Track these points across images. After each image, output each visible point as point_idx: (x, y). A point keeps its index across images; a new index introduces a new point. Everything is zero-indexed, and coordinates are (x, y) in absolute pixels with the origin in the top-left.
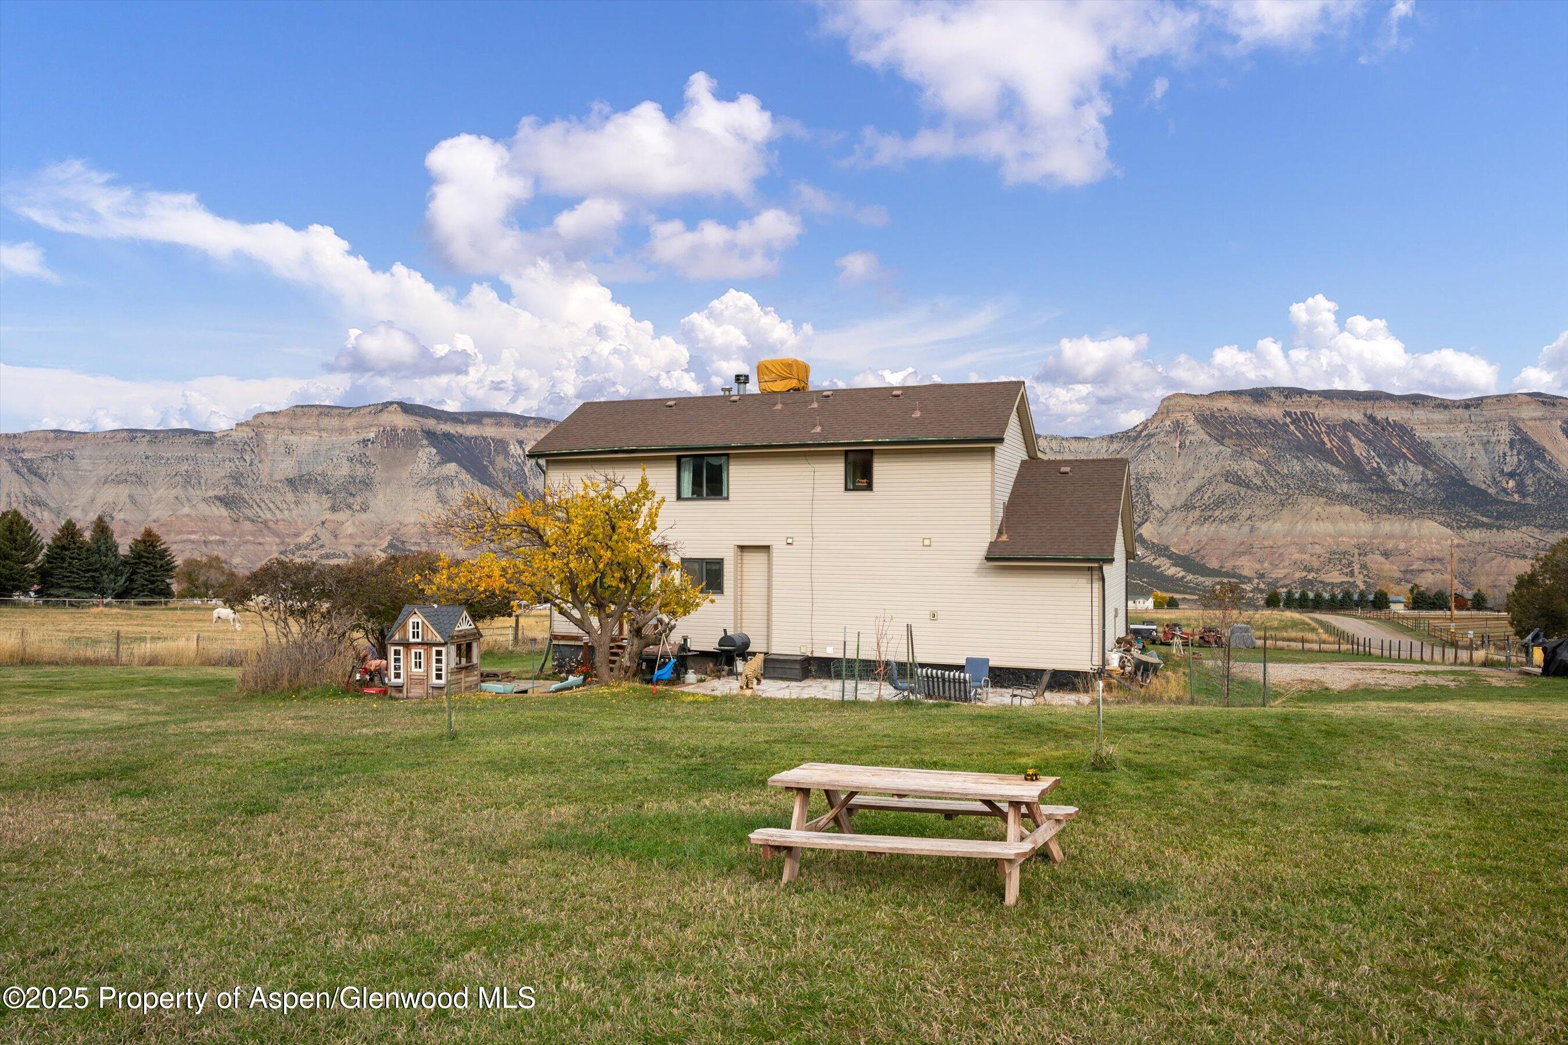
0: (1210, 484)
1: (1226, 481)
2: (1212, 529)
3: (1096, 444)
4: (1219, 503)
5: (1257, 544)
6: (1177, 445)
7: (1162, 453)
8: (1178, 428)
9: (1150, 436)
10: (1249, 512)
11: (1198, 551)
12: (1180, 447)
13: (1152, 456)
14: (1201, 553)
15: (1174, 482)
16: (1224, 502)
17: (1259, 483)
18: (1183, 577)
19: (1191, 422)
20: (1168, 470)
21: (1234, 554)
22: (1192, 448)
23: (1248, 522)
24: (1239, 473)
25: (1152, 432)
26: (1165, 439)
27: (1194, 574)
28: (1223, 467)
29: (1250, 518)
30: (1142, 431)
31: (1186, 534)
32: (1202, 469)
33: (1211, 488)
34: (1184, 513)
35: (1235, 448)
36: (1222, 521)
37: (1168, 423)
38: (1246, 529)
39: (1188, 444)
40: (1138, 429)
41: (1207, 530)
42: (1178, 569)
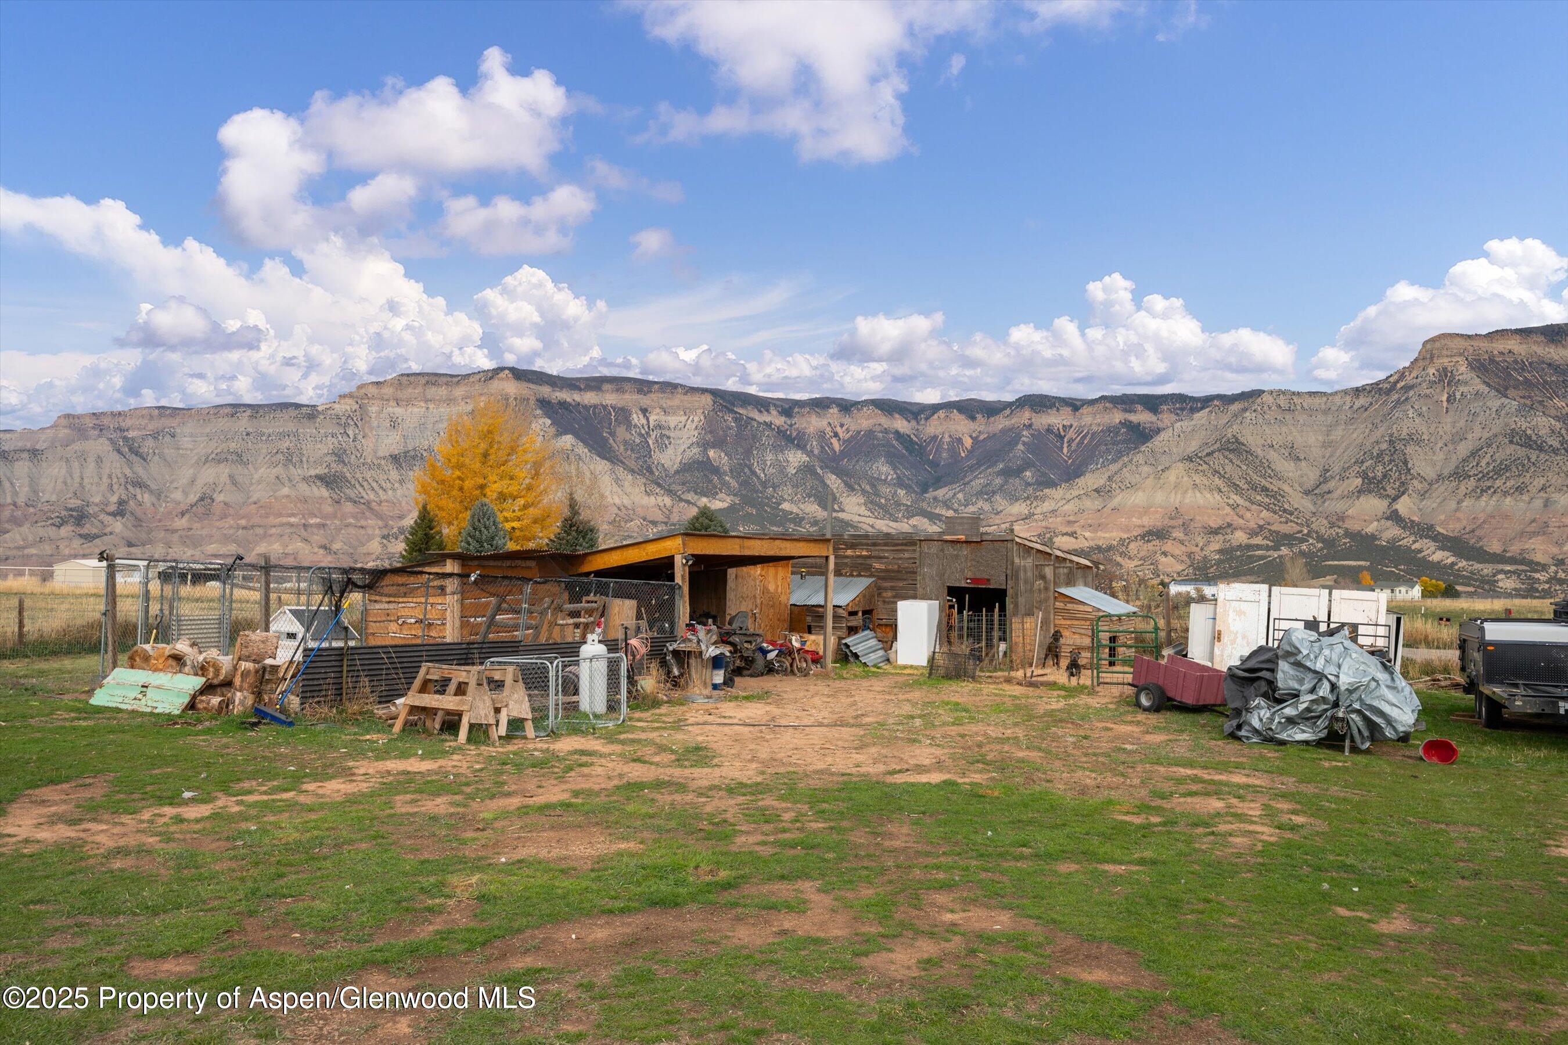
0: (1489, 446)
1: (1511, 442)
2: (1492, 502)
3: (1337, 399)
4: (1501, 470)
5: (1554, 522)
6: (1444, 398)
7: (1424, 409)
8: (1446, 377)
9: (1408, 388)
10: (1542, 481)
11: (1473, 531)
12: (1448, 401)
13: (1411, 413)
14: (1477, 533)
15: (1440, 445)
16: (1507, 469)
17: (1556, 444)
18: (1453, 564)
19: (1463, 369)
20: (1432, 430)
21: (1522, 534)
22: (1465, 402)
23: (1542, 494)
24: (1529, 432)
25: (1411, 383)
26: (1428, 391)
27: (1468, 559)
28: (1507, 425)
29: (1543, 489)
30: (1397, 382)
31: (1457, 510)
32: (1477, 429)
33: (1491, 451)
34: (1454, 484)
35: (1522, 401)
36: (1505, 494)
37: (1431, 371)
38: (1538, 503)
39: (1458, 396)
40: (1391, 380)
41: (1486, 504)
42: (1447, 554)
